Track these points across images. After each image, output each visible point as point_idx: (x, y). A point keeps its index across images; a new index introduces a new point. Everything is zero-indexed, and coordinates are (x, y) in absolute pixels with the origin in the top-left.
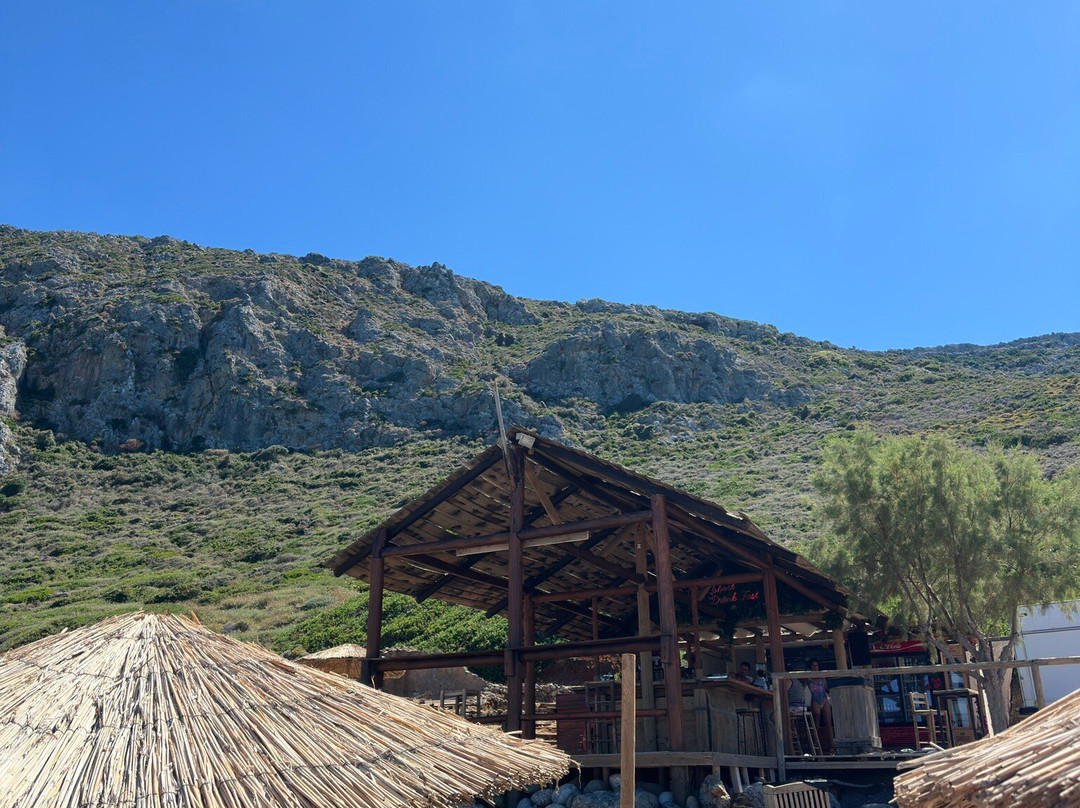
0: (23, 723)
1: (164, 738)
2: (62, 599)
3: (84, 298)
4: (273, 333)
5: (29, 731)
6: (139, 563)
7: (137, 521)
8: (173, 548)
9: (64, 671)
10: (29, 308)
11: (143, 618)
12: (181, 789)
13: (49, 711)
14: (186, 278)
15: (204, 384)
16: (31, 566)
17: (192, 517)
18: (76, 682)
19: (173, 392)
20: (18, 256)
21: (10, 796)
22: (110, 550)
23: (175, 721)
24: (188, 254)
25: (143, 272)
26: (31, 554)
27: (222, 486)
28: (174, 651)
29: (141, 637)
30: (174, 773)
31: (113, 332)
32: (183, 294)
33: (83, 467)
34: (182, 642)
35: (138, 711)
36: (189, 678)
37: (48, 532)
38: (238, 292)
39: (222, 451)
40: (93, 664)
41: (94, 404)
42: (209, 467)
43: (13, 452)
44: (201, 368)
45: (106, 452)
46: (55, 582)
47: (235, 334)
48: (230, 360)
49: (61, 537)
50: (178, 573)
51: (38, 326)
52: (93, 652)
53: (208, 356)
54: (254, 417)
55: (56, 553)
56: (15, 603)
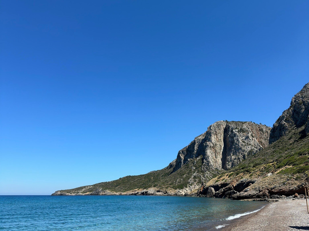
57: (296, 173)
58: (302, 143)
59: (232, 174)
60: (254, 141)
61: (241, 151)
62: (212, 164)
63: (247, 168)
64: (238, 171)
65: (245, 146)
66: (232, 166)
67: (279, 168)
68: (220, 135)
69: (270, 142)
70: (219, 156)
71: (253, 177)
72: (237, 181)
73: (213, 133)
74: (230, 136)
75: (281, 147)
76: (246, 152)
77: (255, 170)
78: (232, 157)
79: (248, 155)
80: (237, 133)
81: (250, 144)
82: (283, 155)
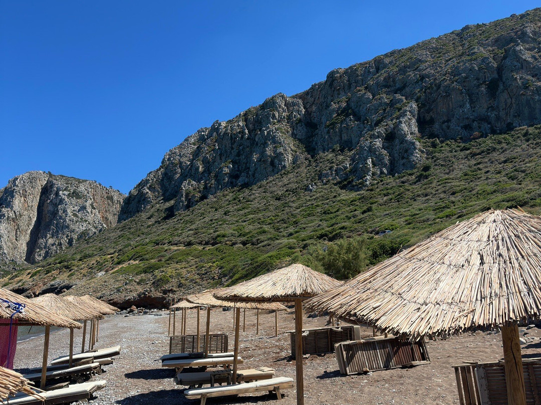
0: (448, 263)
1: (516, 267)
2: (461, 214)
3: (436, 71)
4: (537, 55)
5: (452, 267)
6: (495, 192)
7: (488, 172)
8: (510, 182)
9: (461, 240)
10: (413, 85)
11: (494, 213)
12: (529, 290)
13: (459, 258)
14: (482, 43)
15: (505, 95)
16: (443, 201)
17: (516, 164)
18: (468, 244)
19: (490, 104)
20: (402, 62)
21: (450, 294)
22: (479, 188)
23: (520, 257)
24: (481, 30)
25: (461, 48)
26: (442, 195)
27: (528, 145)
28: (513, 226)
29: (494, 221)
30: (525, 282)
31: (453, 83)
32: (482, 52)
33: (456, 151)
34: (516, 221)
35: (500, 255)
36: (523, 238)
37: (447, 184)
38: (512, 40)
39: (523, 127)
40: (474, 236)
41: (453, 120)
42: (518, 137)
43: (422, 152)
44: (502, 87)
45: (464, 142)
46: (456, 207)
47: (516, 63)
48: (516, 78)
49: (454, 186)
50: (516, 193)
51: (419, 92)
52: (473, 230)
53: (504, 80)
54: (537, 105)
55: (453, 194)
56: (441, 218)
57: (141, 274)
58: (164, 227)
59: (39, 272)
60: (94, 217)
61: (68, 231)
62: (5, 251)
63: (67, 262)
64: (50, 266)
65: (77, 222)
66: (45, 258)
67: (119, 263)
68: (32, 197)
69: (119, 221)
70: (23, 238)
71: (74, 277)
72: (44, 285)
73: (19, 192)
74: (51, 201)
75: (132, 230)
76: (75, 234)
77: (81, 265)
78: (50, 240)
79: (78, 239)
80: (66, 199)
81: (86, 221)
82: (132, 243)
